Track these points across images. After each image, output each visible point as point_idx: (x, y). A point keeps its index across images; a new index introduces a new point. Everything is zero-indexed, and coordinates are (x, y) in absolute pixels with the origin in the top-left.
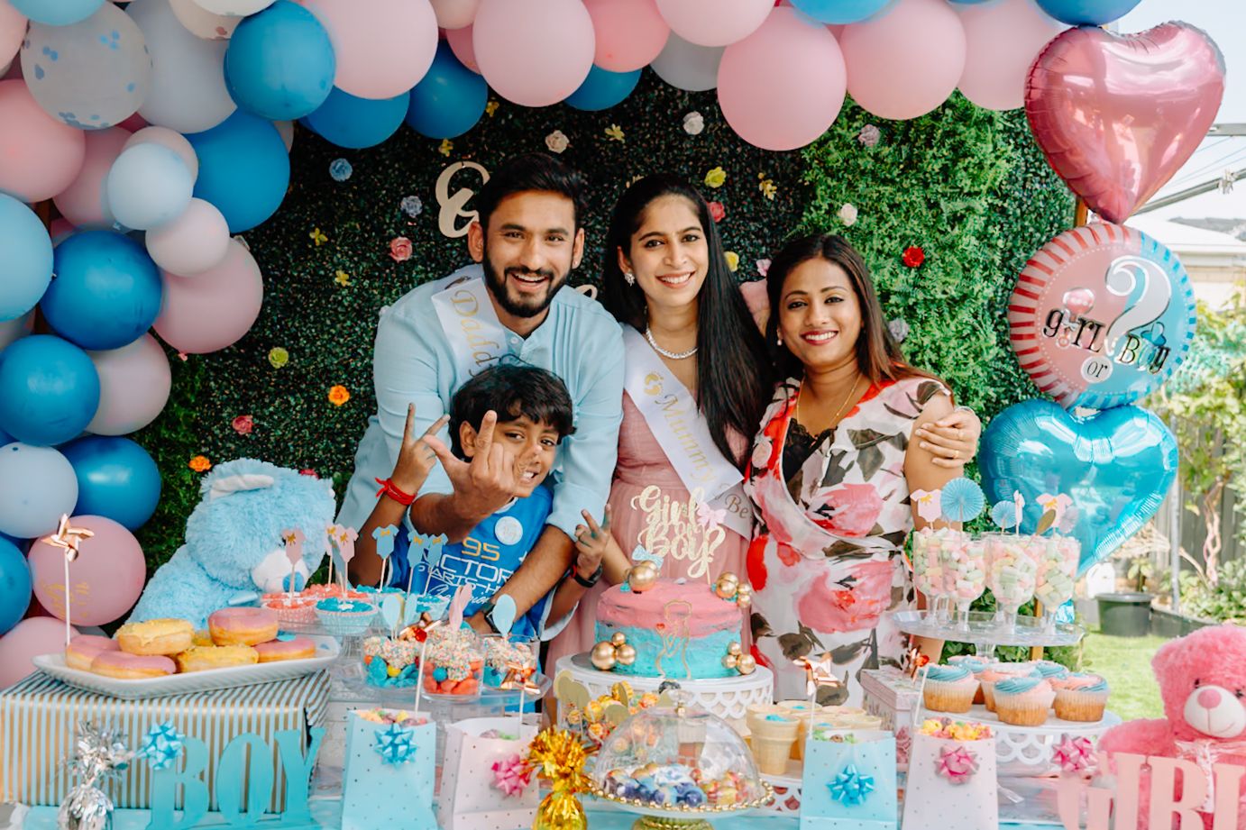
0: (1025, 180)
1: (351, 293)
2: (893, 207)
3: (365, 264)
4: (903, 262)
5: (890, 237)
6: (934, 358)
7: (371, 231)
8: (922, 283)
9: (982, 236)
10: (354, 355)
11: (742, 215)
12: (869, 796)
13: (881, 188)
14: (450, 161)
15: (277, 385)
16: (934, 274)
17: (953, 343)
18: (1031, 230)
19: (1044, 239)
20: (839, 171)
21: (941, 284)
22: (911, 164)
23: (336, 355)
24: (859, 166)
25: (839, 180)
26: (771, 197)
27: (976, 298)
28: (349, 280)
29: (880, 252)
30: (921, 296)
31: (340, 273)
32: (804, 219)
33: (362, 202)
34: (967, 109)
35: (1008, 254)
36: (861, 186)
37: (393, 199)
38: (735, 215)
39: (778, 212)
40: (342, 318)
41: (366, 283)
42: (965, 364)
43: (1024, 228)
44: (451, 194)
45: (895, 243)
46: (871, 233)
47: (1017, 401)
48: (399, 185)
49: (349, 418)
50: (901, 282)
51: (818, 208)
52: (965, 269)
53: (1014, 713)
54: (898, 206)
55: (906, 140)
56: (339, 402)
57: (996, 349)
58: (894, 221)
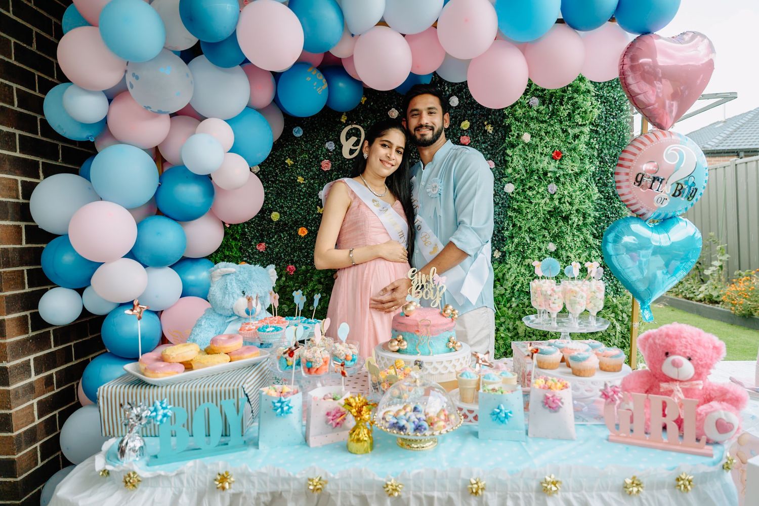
0: (606, 117)
1: (305, 186)
2: (546, 133)
3: (311, 173)
4: (553, 158)
5: (546, 146)
6: (569, 200)
7: (313, 158)
8: (562, 166)
9: (588, 144)
10: (309, 213)
11: (478, 141)
12: (510, 420)
13: (541, 125)
14: (346, 124)
15: (275, 228)
16: (567, 162)
17: (578, 193)
18: (610, 140)
19: (616, 143)
20: (521, 118)
21: (570, 166)
22: (554, 113)
23: (300, 214)
24: (530, 115)
25: (521, 122)
26: (491, 132)
27: (587, 172)
28: (304, 180)
29: (542, 154)
30: (562, 173)
31: (300, 178)
32: (507, 141)
33: (308, 146)
34: (578, 87)
35: (600, 151)
36: (532, 125)
37: (322, 143)
38: (475, 141)
39: (494, 138)
40: (302, 197)
41: (312, 181)
42: (584, 202)
43: (607, 139)
44: (347, 139)
45: (548, 149)
46: (537, 145)
47: (609, 218)
48: (324, 137)
49: (308, 241)
50: (552, 167)
51: (513, 136)
52: (581, 159)
53: (580, 371)
54: (549, 132)
55: (551, 102)
56: (303, 235)
57: (598, 194)
58: (547, 139)
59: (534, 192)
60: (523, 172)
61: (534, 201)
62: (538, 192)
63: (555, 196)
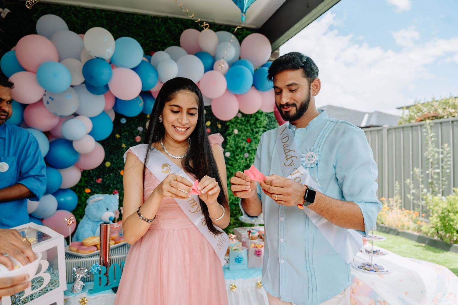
1: (126, 149)
2: (245, 130)
3: (129, 142)
4: (247, 141)
5: (244, 136)
7: (131, 135)
8: (251, 145)
11: (214, 132)
12: (242, 261)
13: (242, 126)
15: (108, 171)
21: (254, 145)
22: (248, 121)
23: (122, 163)
24: (237, 121)
25: (234, 124)
26: (220, 128)
28: (126, 146)
29: (242, 139)
30: (250, 148)
31: (124, 144)
32: (226, 132)
33: (129, 128)
36: (238, 126)
37: (136, 127)
38: (212, 131)
39: (221, 131)
45: (245, 138)
46: (241, 135)
48: (137, 124)
50: (247, 145)
51: (230, 130)
55: (246, 116)
58: (245, 133)
59: (239, 157)
60: (234, 147)
61: (239, 161)
62: (240, 157)
63: (248, 159)
